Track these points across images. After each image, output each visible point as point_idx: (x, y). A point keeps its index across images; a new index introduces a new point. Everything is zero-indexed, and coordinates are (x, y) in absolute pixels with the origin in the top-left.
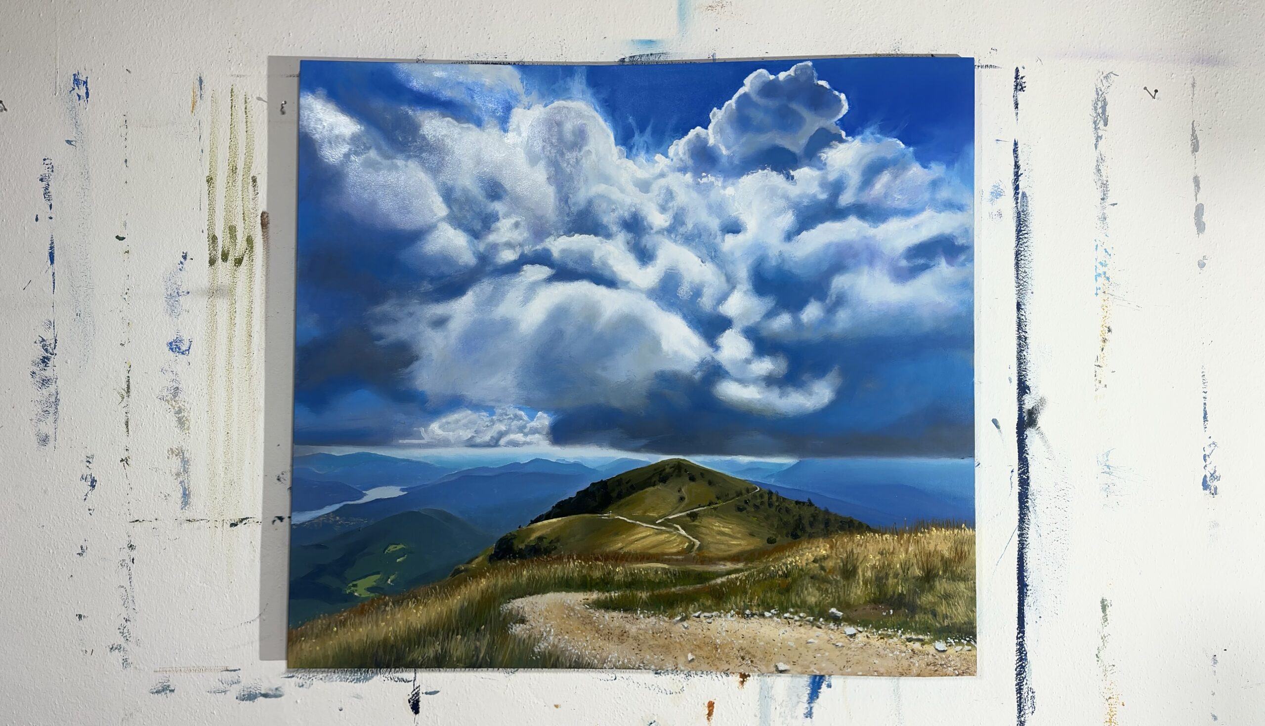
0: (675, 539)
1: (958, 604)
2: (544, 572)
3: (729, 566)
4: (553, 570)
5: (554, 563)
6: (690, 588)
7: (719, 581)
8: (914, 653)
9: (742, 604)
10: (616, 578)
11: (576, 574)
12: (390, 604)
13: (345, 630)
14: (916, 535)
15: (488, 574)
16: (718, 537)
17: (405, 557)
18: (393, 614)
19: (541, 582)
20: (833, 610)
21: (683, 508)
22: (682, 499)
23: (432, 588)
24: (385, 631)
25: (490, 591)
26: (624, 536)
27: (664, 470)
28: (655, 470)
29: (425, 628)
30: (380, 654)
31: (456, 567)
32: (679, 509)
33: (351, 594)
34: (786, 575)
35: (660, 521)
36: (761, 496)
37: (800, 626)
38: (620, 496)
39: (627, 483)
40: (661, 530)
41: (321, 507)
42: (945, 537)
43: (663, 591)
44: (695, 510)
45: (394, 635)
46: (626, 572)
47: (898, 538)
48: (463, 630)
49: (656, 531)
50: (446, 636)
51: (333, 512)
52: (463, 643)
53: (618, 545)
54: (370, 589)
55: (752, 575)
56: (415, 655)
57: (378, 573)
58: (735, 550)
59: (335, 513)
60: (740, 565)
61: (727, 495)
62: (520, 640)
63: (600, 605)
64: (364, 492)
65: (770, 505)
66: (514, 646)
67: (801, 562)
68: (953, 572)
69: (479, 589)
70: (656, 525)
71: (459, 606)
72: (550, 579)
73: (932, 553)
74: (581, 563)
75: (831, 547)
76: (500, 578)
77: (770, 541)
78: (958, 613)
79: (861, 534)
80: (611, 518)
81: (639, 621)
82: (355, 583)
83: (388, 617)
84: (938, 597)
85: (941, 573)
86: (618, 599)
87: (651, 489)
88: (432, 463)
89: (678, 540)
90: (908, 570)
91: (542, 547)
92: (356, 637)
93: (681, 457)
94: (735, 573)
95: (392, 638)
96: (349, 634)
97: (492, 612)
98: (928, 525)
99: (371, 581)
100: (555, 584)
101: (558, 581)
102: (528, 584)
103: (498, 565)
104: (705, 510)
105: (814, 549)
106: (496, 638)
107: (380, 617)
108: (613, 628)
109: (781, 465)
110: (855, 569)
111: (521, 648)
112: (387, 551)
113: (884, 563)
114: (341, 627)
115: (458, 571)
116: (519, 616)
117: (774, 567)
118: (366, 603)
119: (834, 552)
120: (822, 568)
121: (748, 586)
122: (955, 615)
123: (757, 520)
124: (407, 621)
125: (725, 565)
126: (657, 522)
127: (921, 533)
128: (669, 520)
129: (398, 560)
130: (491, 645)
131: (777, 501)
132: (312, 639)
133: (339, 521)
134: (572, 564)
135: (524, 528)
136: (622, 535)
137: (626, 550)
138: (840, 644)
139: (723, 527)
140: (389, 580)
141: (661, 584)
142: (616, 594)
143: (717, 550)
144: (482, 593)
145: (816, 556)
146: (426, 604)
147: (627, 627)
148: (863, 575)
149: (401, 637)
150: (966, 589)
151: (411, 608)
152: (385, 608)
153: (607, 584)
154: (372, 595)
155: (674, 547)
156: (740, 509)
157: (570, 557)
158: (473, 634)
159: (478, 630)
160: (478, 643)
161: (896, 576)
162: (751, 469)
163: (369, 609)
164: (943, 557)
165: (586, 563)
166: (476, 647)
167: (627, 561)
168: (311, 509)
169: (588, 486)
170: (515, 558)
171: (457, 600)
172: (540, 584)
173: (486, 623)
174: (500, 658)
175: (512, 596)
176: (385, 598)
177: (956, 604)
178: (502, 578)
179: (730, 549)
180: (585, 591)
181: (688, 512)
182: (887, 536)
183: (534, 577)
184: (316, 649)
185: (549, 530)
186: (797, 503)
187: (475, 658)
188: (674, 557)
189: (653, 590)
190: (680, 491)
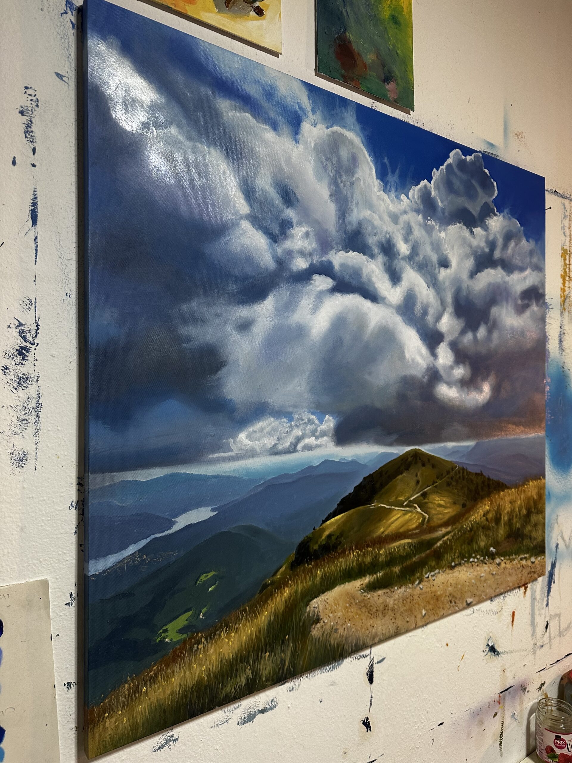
0: (415, 517)
2: (333, 568)
3: (444, 530)
4: (339, 564)
5: (339, 558)
6: (423, 555)
7: (438, 544)
9: (450, 558)
10: (380, 560)
11: (355, 564)
12: (203, 640)
13: (156, 686)
15: (290, 582)
16: (438, 509)
17: (217, 584)
18: (206, 651)
19: (331, 579)
21: (419, 489)
22: (418, 482)
23: (243, 610)
24: (198, 673)
25: (292, 598)
26: (385, 521)
27: (407, 459)
28: (402, 460)
29: (237, 655)
30: (193, 701)
31: (264, 582)
32: (416, 491)
33: (162, 641)
35: (405, 503)
37: (478, 565)
38: (382, 486)
39: (386, 474)
40: (406, 510)
41: (125, 547)
43: (408, 562)
44: (425, 490)
45: (207, 674)
46: (386, 552)
48: (270, 647)
49: (404, 512)
50: (256, 657)
51: (139, 551)
52: (271, 661)
53: (381, 530)
54: (180, 631)
55: (455, 534)
56: (228, 689)
57: (189, 610)
58: (447, 517)
59: (141, 551)
60: (449, 529)
61: (442, 475)
62: (316, 639)
63: (372, 587)
64: (173, 520)
66: (312, 647)
67: (478, 518)
69: (283, 600)
70: (403, 507)
71: (267, 621)
72: (337, 574)
74: (358, 552)
76: (300, 583)
77: (464, 506)
78: (539, 535)
79: (503, 491)
80: (376, 507)
81: (394, 593)
82: (165, 628)
83: (201, 656)
86: (382, 578)
87: (400, 477)
88: (241, 476)
89: (416, 517)
91: (331, 545)
92: (168, 690)
93: (417, 447)
95: (206, 678)
96: (161, 689)
97: (294, 620)
99: (182, 621)
100: (341, 576)
101: (343, 573)
102: (321, 583)
103: (298, 570)
104: (430, 489)
105: (483, 506)
106: (297, 644)
107: (193, 659)
108: (379, 605)
109: (468, 447)
111: (317, 647)
112: (198, 582)
114: (151, 685)
115: (265, 586)
116: (315, 616)
117: (466, 525)
118: (178, 647)
122: (538, 537)
123: (458, 491)
124: (220, 653)
125: (441, 531)
126: (404, 505)
128: (410, 501)
129: (210, 590)
130: (293, 655)
132: (118, 711)
133: (146, 559)
134: (352, 555)
135: (317, 528)
136: (383, 521)
137: (386, 533)
140: (202, 614)
142: (381, 574)
143: (438, 519)
144: (286, 602)
146: (237, 630)
147: (388, 601)
149: (214, 674)
150: (542, 518)
151: (223, 639)
152: (198, 647)
153: (374, 566)
154: (185, 636)
155: (414, 523)
156: (449, 484)
157: (351, 549)
158: (279, 648)
159: (283, 642)
160: (283, 655)
163: (182, 653)
164: (534, 499)
165: (361, 551)
166: (282, 660)
167: (387, 543)
168: (113, 553)
169: (361, 480)
170: (311, 560)
171: (265, 616)
172: (330, 581)
173: (289, 632)
174: (301, 663)
175: (309, 598)
176: (197, 635)
177: (538, 529)
178: (301, 583)
179: (444, 517)
180: (361, 578)
181: (422, 492)
183: (326, 575)
184: (122, 722)
185: (335, 527)
186: (476, 474)
187: (281, 671)
188: (414, 532)
189: (402, 564)
190: (416, 476)
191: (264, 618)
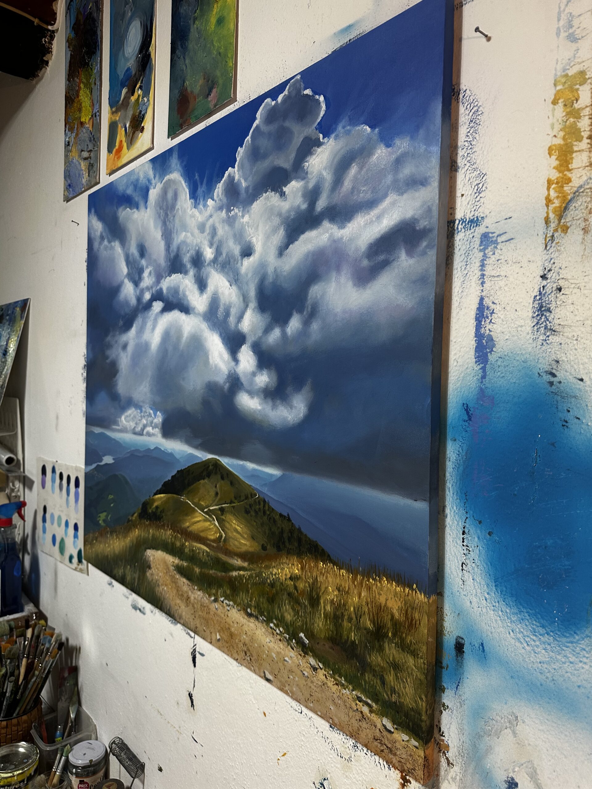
0: (213, 528)
2: (158, 533)
4: (161, 533)
5: (161, 528)
6: (219, 574)
7: (234, 574)
8: (363, 717)
9: (246, 602)
10: (186, 550)
11: (170, 541)
13: (97, 544)
14: (368, 580)
15: (138, 527)
18: (110, 540)
20: (302, 635)
22: (217, 494)
23: (121, 528)
25: (139, 539)
26: (190, 517)
27: (209, 466)
29: (119, 554)
31: (129, 517)
32: (215, 502)
33: (99, 521)
34: (272, 585)
36: (259, 503)
37: (280, 640)
38: (189, 484)
39: (192, 474)
42: (396, 594)
43: (206, 571)
44: (223, 505)
46: (190, 547)
47: (352, 577)
48: (130, 562)
49: (204, 518)
50: (125, 563)
52: (130, 573)
53: (187, 524)
54: (103, 521)
55: (252, 576)
56: (116, 572)
57: (106, 511)
58: (243, 549)
60: (246, 564)
61: (240, 497)
62: (149, 581)
63: (180, 570)
65: (264, 513)
66: (147, 585)
68: (402, 639)
69: (136, 536)
71: (129, 544)
72: (160, 540)
73: (382, 607)
75: (302, 569)
76: (142, 531)
77: (263, 547)
79: (323, 562)
80: (184, 501)
81: (195, 591)
82: (100, 515)
84: (387, 663)
85: (390, 634)
86: (186, 569)
87: (202, 482)
89: (215, 530)
90: (361, 617)
91: (157, 515)
92: (100, 550)
93: (218, 457)
94: (243, 571)
95: (110, 556)
96: (98, 547)
97: (140, 555)
98: (379, 572)
99: (104, 515)
100: (162, 544)
102: (152, 540)
103: (142, 521)
104: (228, 507)
105: (290, 565)
106: (141, 575)
107: (106, 540)
108: (184, 592)
110: (318, 598)
111: (149, 587)
112: (108, 498)
113: (340, 600)
114: (96, 541)
115: (129, 520)
116: (149, 563)
117: (265, 574)
118: (103, 529)
119: (304, 574)
120: (296, 587)
121: (249, 586)
123: (256, 525)
124: (114, 547)
125: (238, 561)
126: (205, 511)
127: (373, 579)
128: (210, 510)
129: (111, 505)
130: (139, 579)
131: (268, 510)
133: (96, 474)
134: (168, 532)
135: (151, 497)
138: (306, 674)
139: (237, 525)
140: (109, 517)
142: (186, 564)
143: (234, 545)
144: (136, 539)
145: (292, 573)
146: (119, 538)
147: (190, 593)
148: (324, 607)
151: (115, 539)
152: (108, 535)
153: (182, 553)
154: (104, 525)
155: (212, 535)
156: (246, 511)
157: (168, 526)
158: (133, 568)
159: (135, 566)
161: (350, 619)
162: (254, 475)
165: (174, 533)
166: (134, 577)
167: (190, 538)
169: (176, 472)
170: (148, 519)
171: (129, 540)
172: (156, 543)
173: (138, 562)
175: (147, 547)
179: (241, 547)
180: (173, 556)
181: (220, 506)
182: (344, 572)
183: (154, 536)
185: (160, 502)
188: (212, 544)
189: (201, 568)
190: (216, 487)
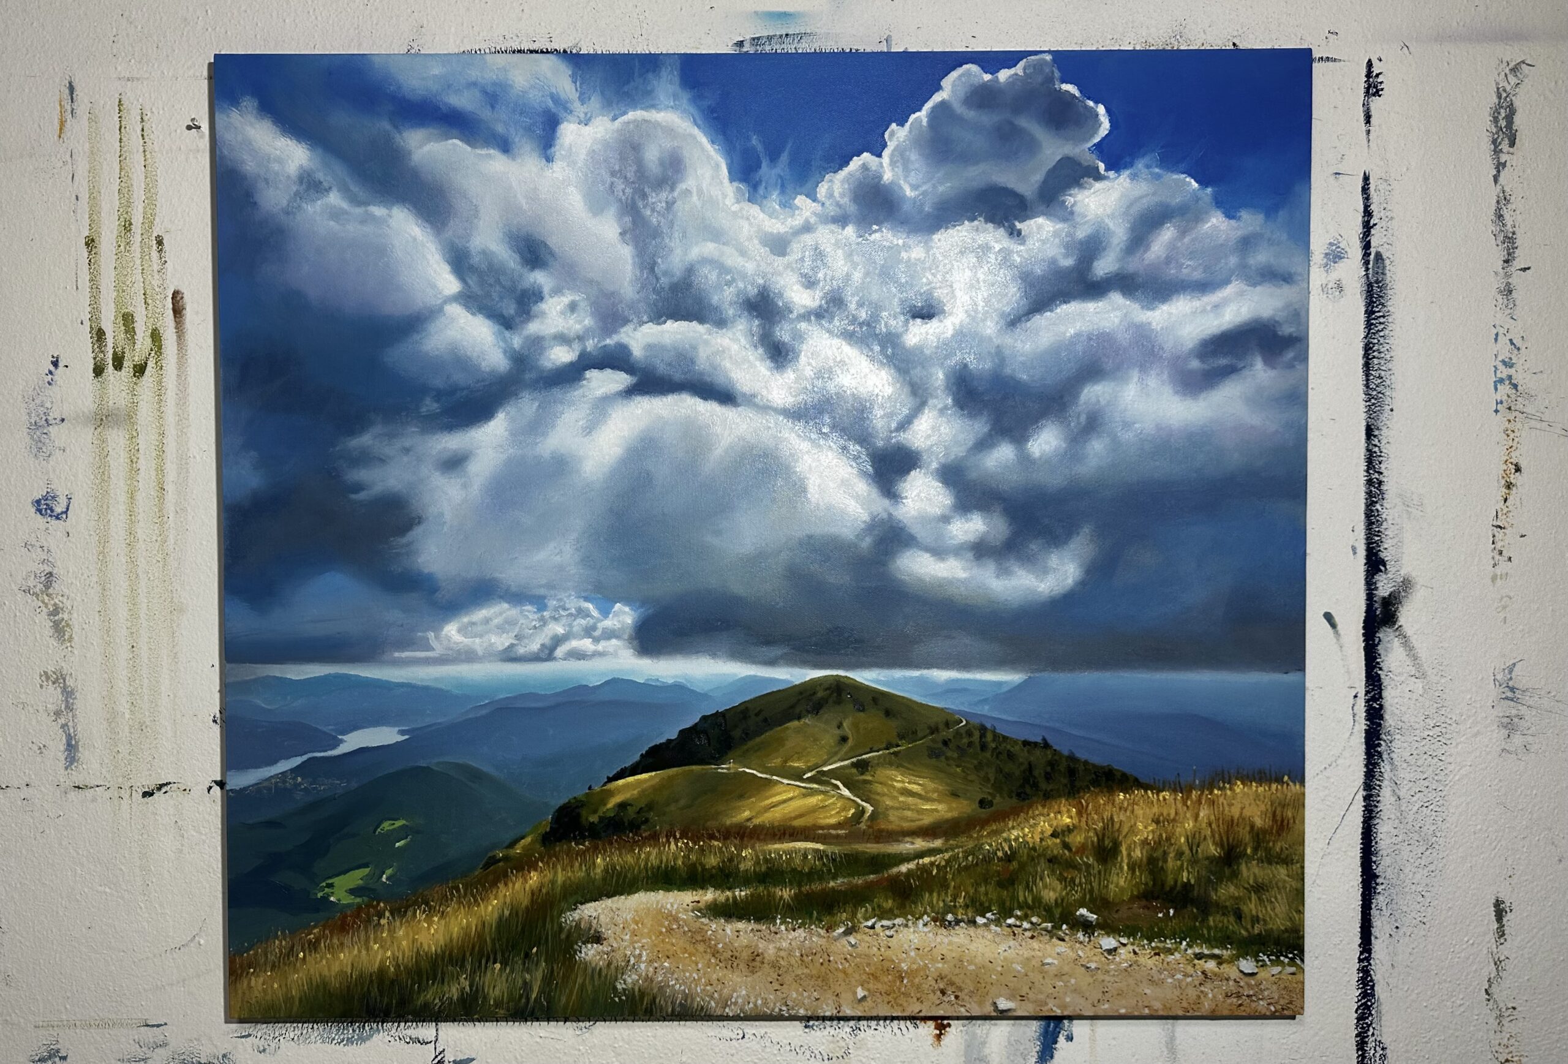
0: (833, 804)
1: (1276, 899)
2: (630, 859)
3: (920, 844)
4: (643, 856)
5: (644, 845)
6: (859, 881)
7: (904, 868)
8: (1206, 977)
9: (941, 904)
10: (742, 867)
11: (680, 862)
12: (387, 914)
13: (318, 956)
14: (1211, 793)
15: (540, 864)
16: (901, 799)
17: (408, 839)
18: (392, 931)
19: (626, 876)
20: (1083, 911)
21: (846, 753)
22: (844, 739)
23: (453, 888)
24: (379, 957)
25: (544, 891)
26: (753, 799)
27: (815, 694)
28: (801, 693)
29: (444, 952)
30: (372, 994)
31: (490, 854)
32: (839, 756)
33: (325, 898)
34: (1009, 858)
35: (809, 775)
36: (969, 734)
37: (1032, 937)
38: (747, 736)
39: (757, 715)
40: (811, 789)
41: (273, 762)
42: (1257, 796)
43: (816, 887)
44: (864, 756)
45: (394, 963)
46: (757, 857)
47: (1182, 797)
48: (503, 955)
49: (804, 791)
50: (477, 964)
51: (292, 770)
52: (504, 978)
53: (743, 814)
54: (352, 892)
55: (955, 858)
56: (429, 996)
57: (366, 866)
58: (927, 820)
59: (295, 771)
60: (938, 843)
61: (915, 733)
62: (594, 970)
64: (340, 737)
65: (983, 747)
66: (585, 980)
67: (1032, 837)
68: (1268, 850)
69: (527, 888)
70: (803, 781)
71: (496, 915)
72: (640, 872)
73: (1236, 821)
74: (687, 843)
75: (1080, 813)
76: (560, 870)
77: (982, 803)
78: (1276, 915)
79: (1125, 791)
80: (732, 771)
81: (778, 936)
82: (330, 881)
83: (384, 935)
84: (1245, 888)
85: (1249, 851)
86: (746, 901)
87: (794, 724)
88: (449, 688)
89: (839, 805)
90: (1198, 846)
91: (626, 820)
92: (336, 968)
93: (841, 673)
94: (929, 856)
95: (392, 969)
96: (324, 962)
97: (548, 926)
98: (1230, 777)
99: (356, 877)
100: (648, 878)
101: (653, 873)
102: (604, 879)
103: (557, 849)
104: (879, 756)
105: (1052, 815)
106: (555, 968)
107: (372, 936)
108: (739, 949)
109: (999, 684)
110: (1116, 845)
111: (596, 983)
112: (379, 830)
113: (1161, 835)
114: (310, 952)
115: (494, 861)
116: (592, 932)
117: (991, 845)
118: (349, 913)
119: (1084, 820)
120: (1066, 846)
121: (949, 876)
122: (1271, 918)
123: (963, 771)
124: (414, 941)
125: (913, 843)
126: (805, 777)
127: (1219, 789)
128: (823, 773)
129: (397, 845)
130: (548, 980)
131: (994, 740)
132: (265, 971)
133: (300, 784)
134: (673, 846)
135: (597, 788)
136: (750, 797)
137: (757, 821)
138: (1093, 966)
139: (909, 783)
140: (384, 876)
141: (813, 875)
142: (743, 893)
143: (902, 818)
144: (533, 894)
145: (1057, 826)
146: (443, 912)
147: (761, 946)
148: (1129, 855)
149: (406, 967)
150: (1288, 876)
151: (419, 921)
152: (379, 920)
153: (728, 876)
154: (358, 900)
155: (831, 816)
156: (934, 754)
157: (670, 834)
158: (520, 962)
159: (527, 955)
160: (528, 976)
161: (1180, 854)
162: (952, 689)
163: (354, 922)
164: (1252, 827)
165: (695, 843)
166: (525, 983)
167: (758, 839)
168: (257, 766)
169: (697, 720)
170: (584, 838)
171: (493, 907)
172: (624, 880)
173: (540, 943)
174: (564, 1000)
175: (580, 899)
176: (378, 904)
177: (1273, 900)
178: (563, 870)
179: (921, 817)
180: (694, 889)
181: (854, 760)
182: (1166, 794)
183: (614, 868)
184: (272, 987)
185: (635, 792)
186: (1026, 743)
187: (523, 1000)
188: (833, 832)
189: (800, 886)
190: (840, 726)
191: (490, 908)
